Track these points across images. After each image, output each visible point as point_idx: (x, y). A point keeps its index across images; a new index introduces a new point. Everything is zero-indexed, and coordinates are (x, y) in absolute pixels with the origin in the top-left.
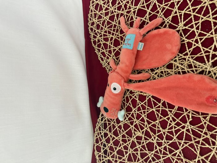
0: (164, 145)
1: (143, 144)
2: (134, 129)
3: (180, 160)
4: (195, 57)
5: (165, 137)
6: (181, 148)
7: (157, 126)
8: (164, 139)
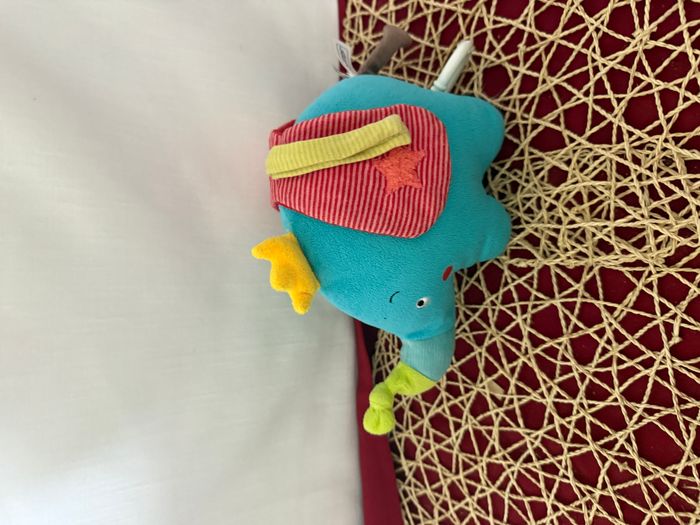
0: (578, 412)
1: (511, 407)
2: (486, 358)
3: (626, 463)
4: (685, 137)
5: (582, 388)
6: (632, 426)
7: (561, 353)
8: (581, 394)
